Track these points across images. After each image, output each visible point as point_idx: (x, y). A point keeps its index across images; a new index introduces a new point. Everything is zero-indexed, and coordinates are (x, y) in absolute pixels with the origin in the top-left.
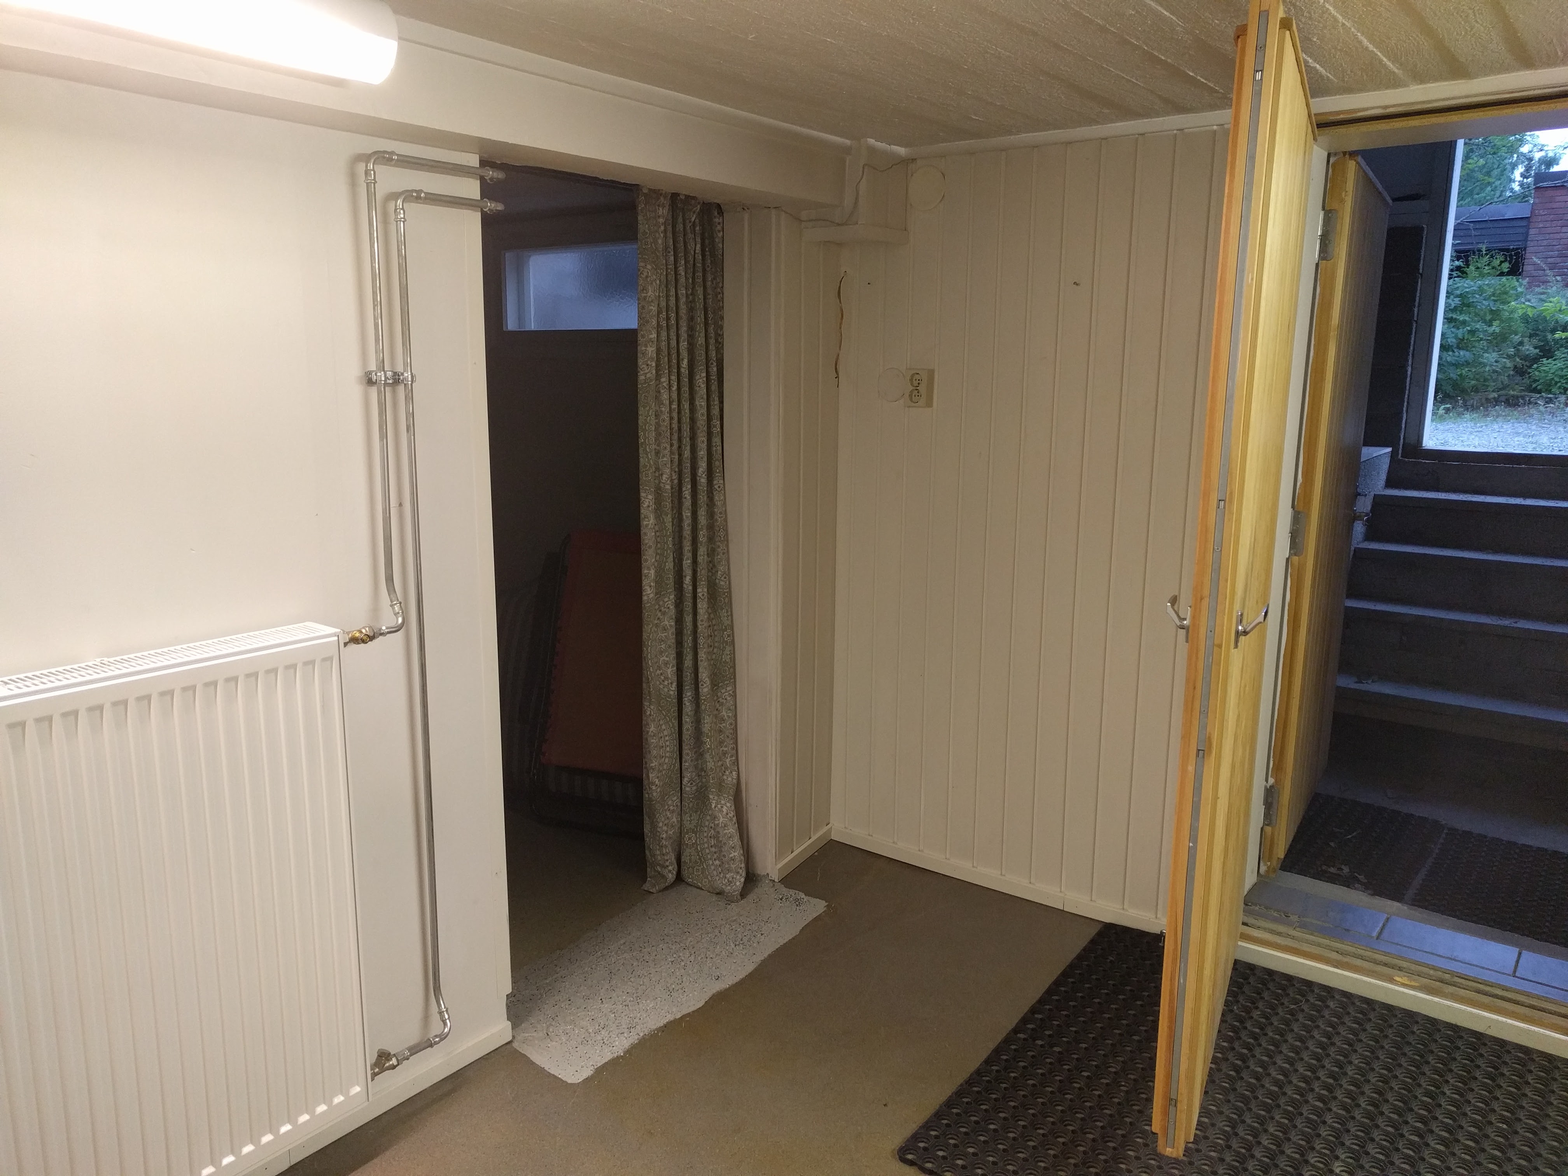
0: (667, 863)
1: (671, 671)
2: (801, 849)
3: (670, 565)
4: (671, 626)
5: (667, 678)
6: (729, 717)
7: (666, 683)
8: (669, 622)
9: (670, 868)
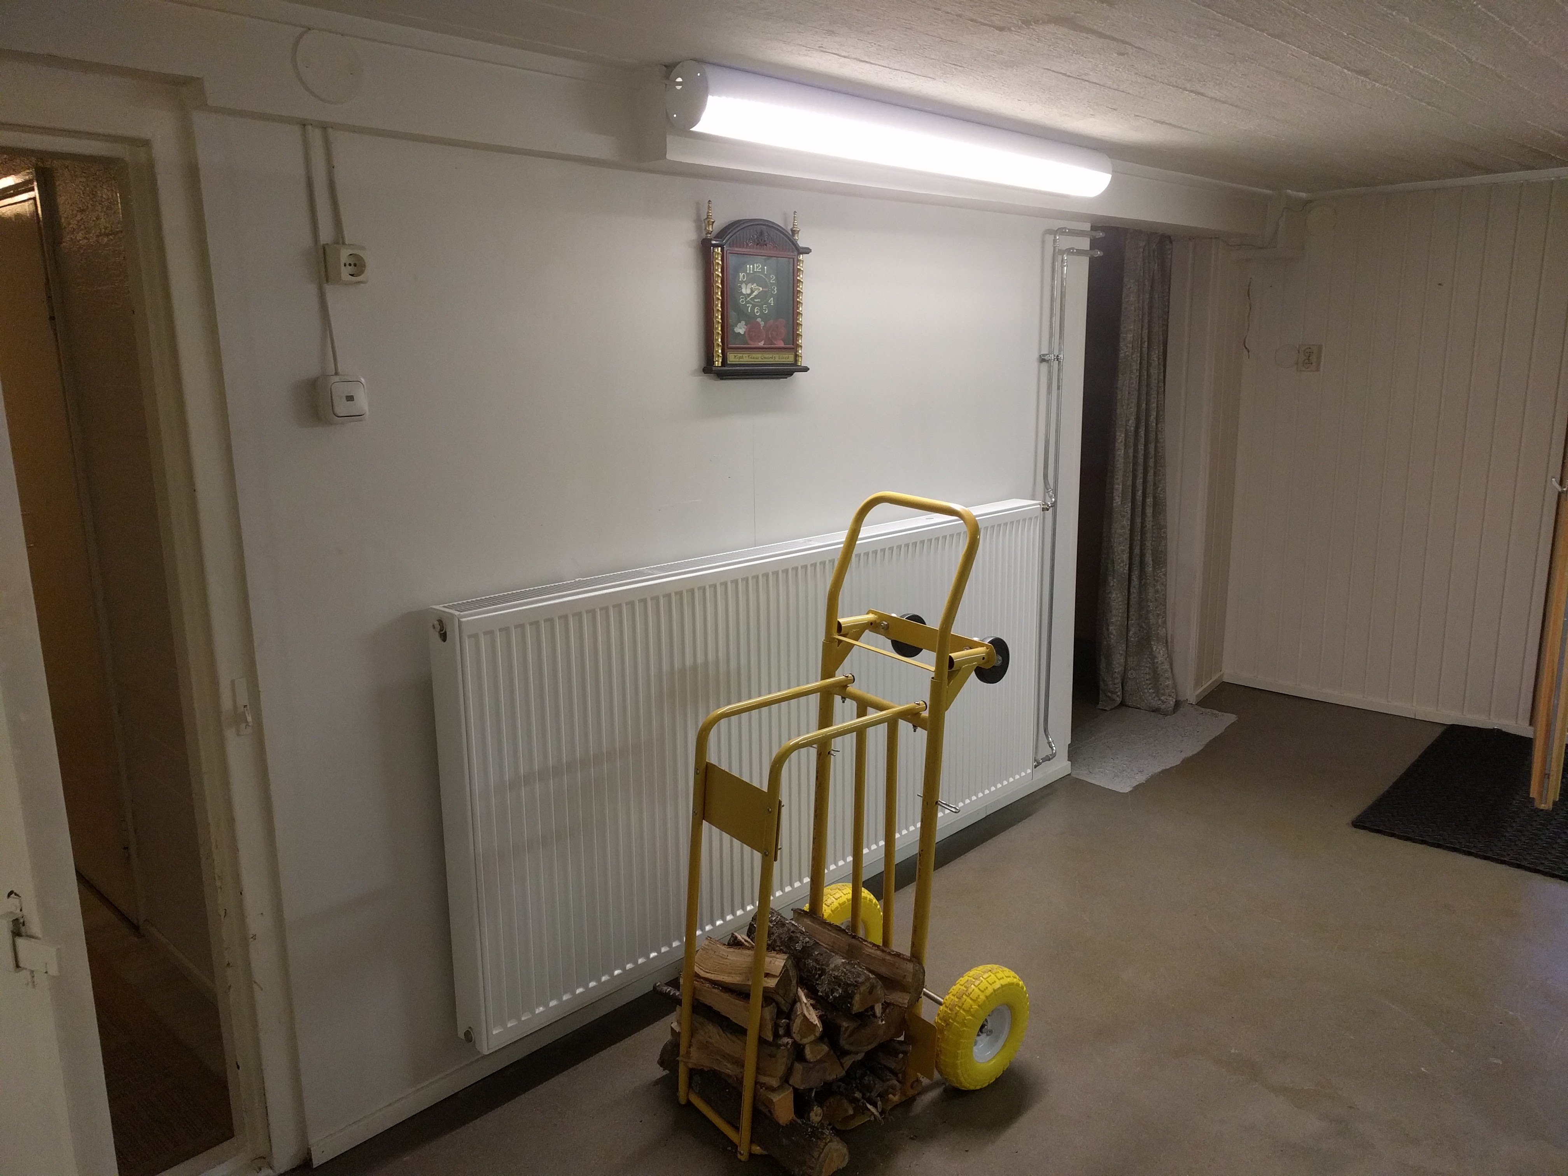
0: (1117, 690)
1: (1125, 557)
2: (1206, 685)
3: (1129, 483)
4: (1128, 524)
5: (1123, 561)
6: (1162, 590)
7: (1122, 565)
8: (1126, 523)
9: (1119, 694)
